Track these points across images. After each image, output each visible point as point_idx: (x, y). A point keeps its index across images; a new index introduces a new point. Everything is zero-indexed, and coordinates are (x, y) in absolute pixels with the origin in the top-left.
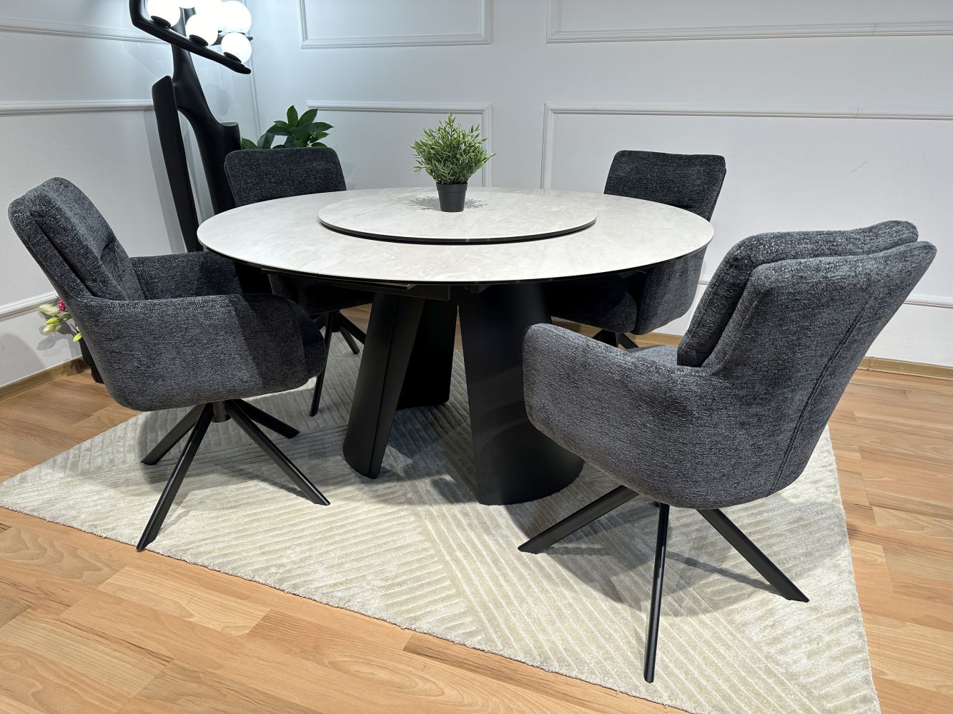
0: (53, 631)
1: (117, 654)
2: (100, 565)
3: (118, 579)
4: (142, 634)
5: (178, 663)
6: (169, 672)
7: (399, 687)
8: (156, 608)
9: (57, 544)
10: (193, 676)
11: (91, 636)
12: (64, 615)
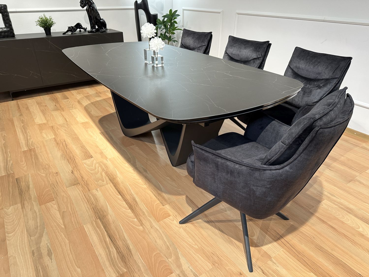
0: (58, 114)
1: (62, 119)
2: (74, 107)
3: (74, 110)
4: (68, 118)
5: (68, 123)
6: (65, 123)
7: (91, 136)
8: (74, 116)
9: (72, 103)
10: (67, 125)
11: (62, 116)
12: (62, 112)
